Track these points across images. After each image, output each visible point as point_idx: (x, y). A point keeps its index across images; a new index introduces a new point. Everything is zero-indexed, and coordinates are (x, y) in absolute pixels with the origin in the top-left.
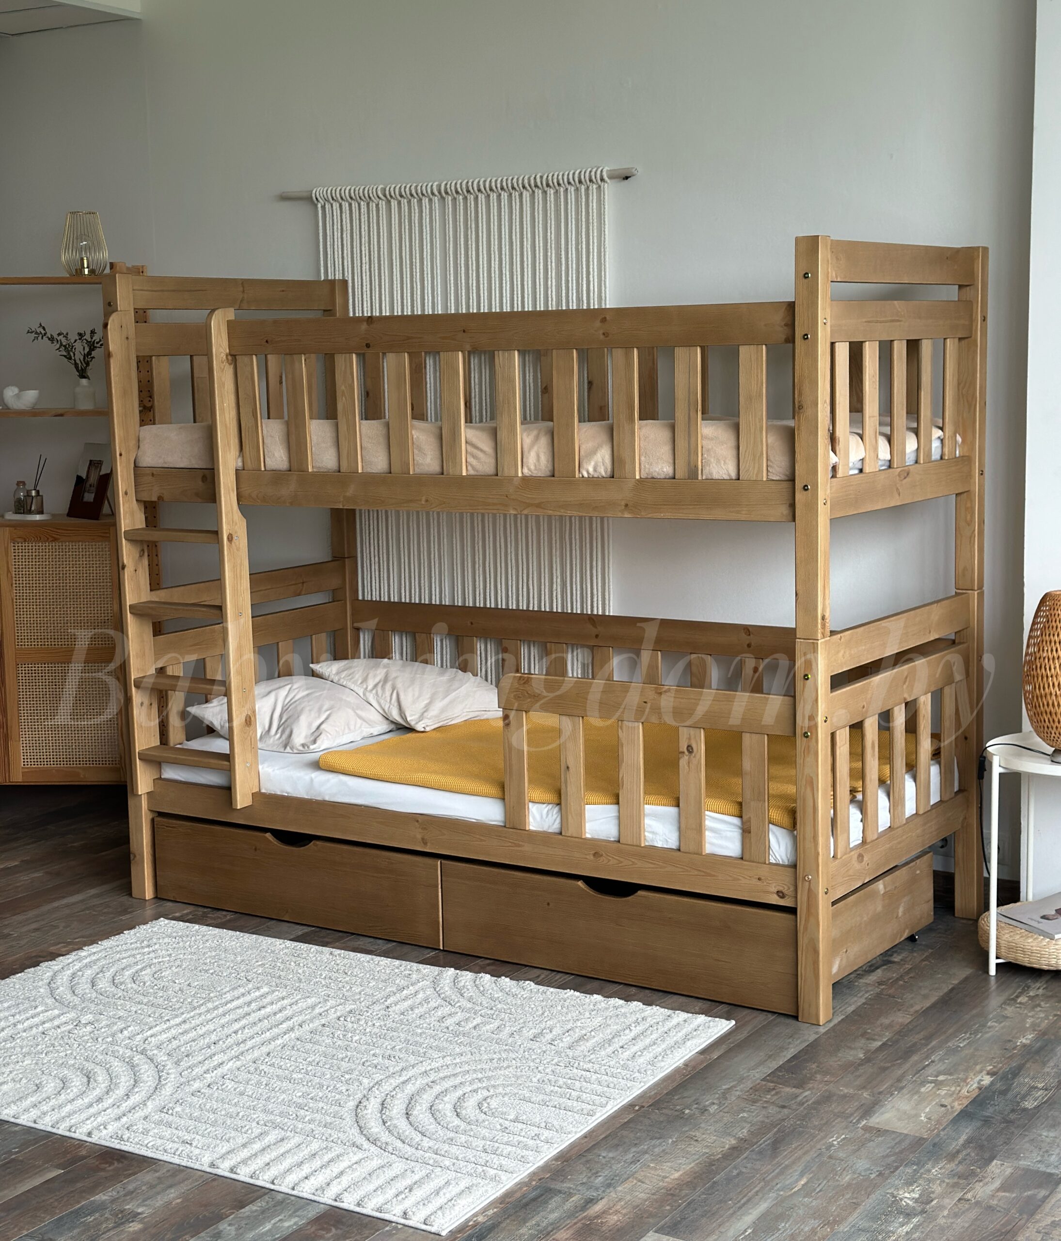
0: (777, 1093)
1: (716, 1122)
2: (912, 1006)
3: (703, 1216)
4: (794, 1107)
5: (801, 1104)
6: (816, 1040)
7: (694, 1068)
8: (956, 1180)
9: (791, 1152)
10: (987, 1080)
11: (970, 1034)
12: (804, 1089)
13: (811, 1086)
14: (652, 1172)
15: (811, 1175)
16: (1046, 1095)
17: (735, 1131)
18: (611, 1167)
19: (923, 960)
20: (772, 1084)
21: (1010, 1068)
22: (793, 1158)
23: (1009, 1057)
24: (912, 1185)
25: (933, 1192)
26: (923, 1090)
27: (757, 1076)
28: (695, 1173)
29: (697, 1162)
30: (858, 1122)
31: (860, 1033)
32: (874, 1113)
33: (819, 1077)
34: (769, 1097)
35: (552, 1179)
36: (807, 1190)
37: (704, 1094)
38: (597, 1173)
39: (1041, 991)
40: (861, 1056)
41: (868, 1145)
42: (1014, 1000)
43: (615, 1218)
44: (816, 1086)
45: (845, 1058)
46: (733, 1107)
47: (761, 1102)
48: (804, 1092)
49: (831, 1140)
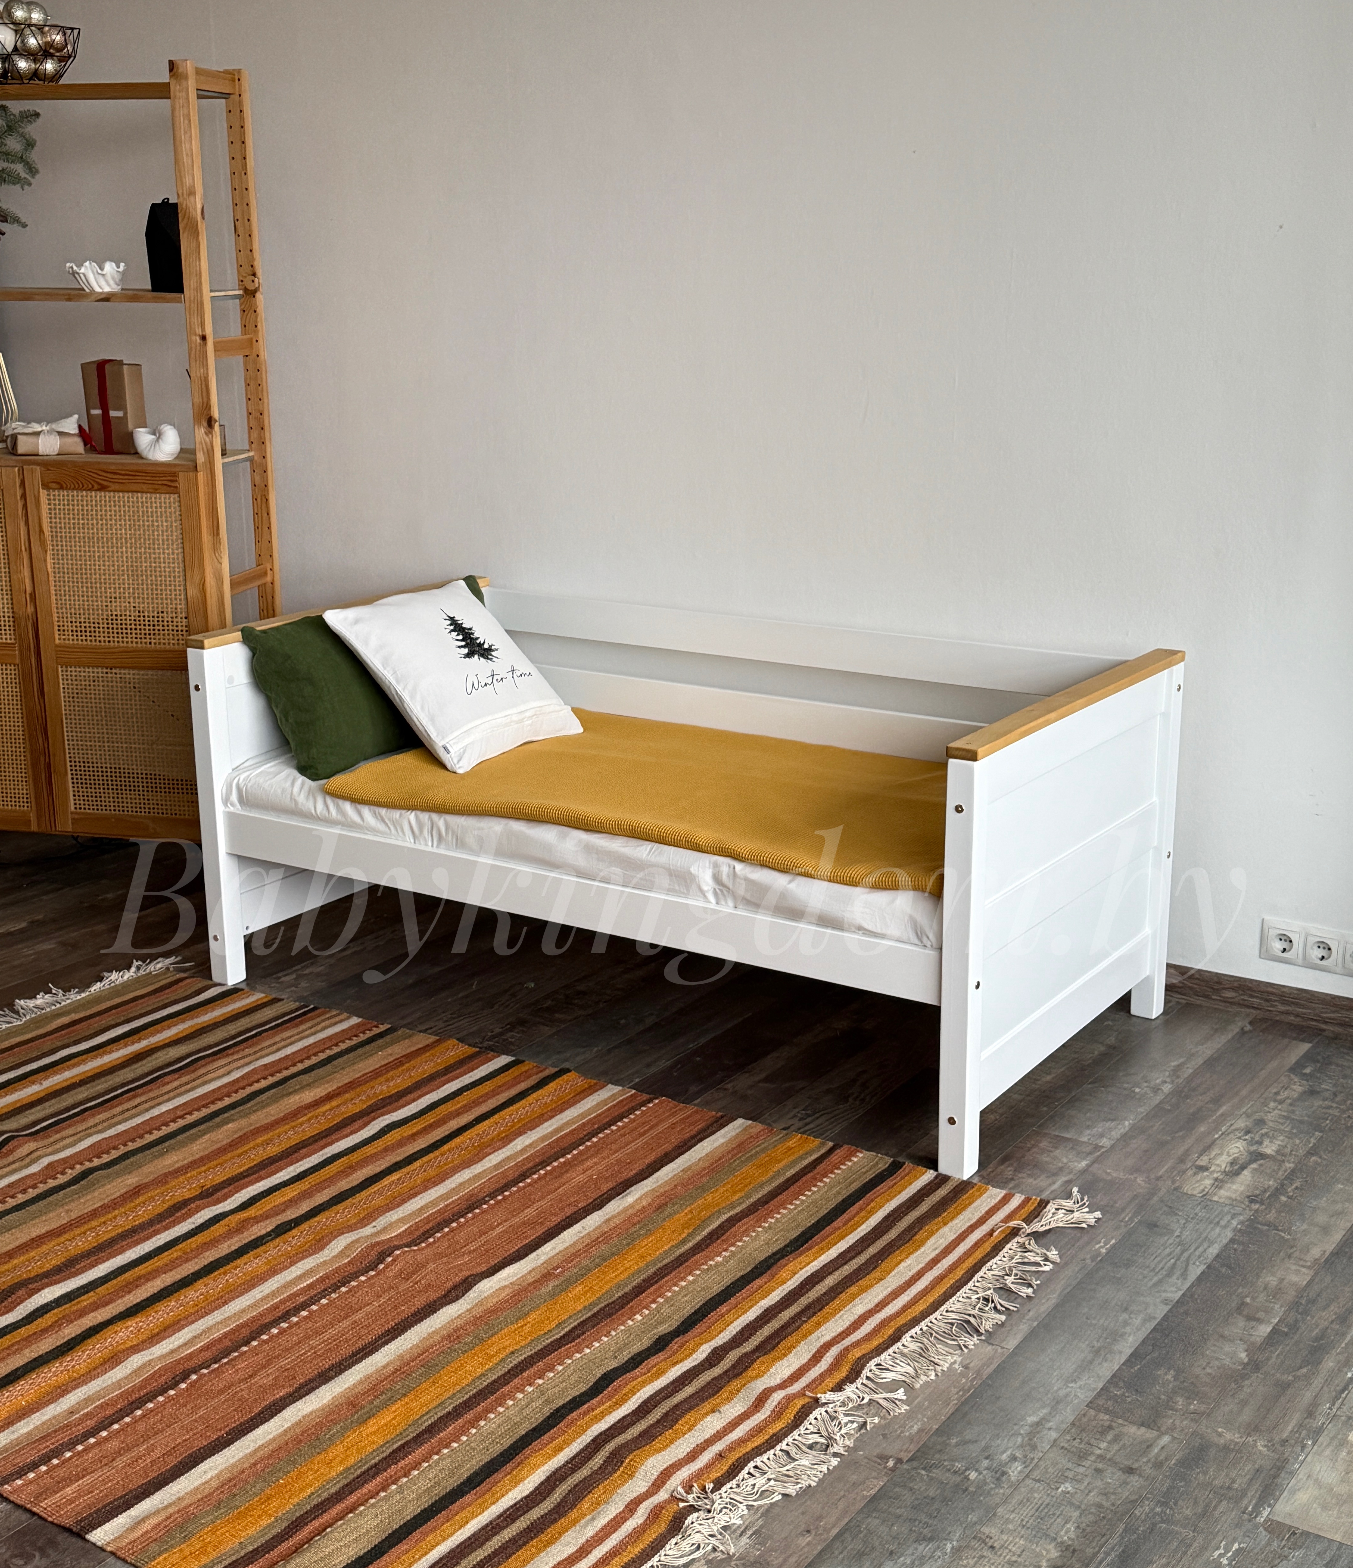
0: (1116, 1439)
1: (1022, 1504)
2: (1306, 1249)
4: (1149, 1471)
5: (1158, 1465)
6: (1165, 1318)
7: (978, 1373)
12: (1159, 1429)
13: (1170, 1422)
17: (1055, 1528)
19: (1310, 1153)
20: (1107, 1417)
27: (1082, 1397)
30: (1257, 1511)
31: (1234, 1305)
32: (1280, 1490)
33: (1180, 1401)
34: (1104, 1445)
37: (998, 1436)
40: (1243, 1355)
44: (1177, 1422)
45: (1217, 1359)
46: (1046, 1468)
47: (1093, 1458)
48: (1159, 1437)
49: (1217, 1553)
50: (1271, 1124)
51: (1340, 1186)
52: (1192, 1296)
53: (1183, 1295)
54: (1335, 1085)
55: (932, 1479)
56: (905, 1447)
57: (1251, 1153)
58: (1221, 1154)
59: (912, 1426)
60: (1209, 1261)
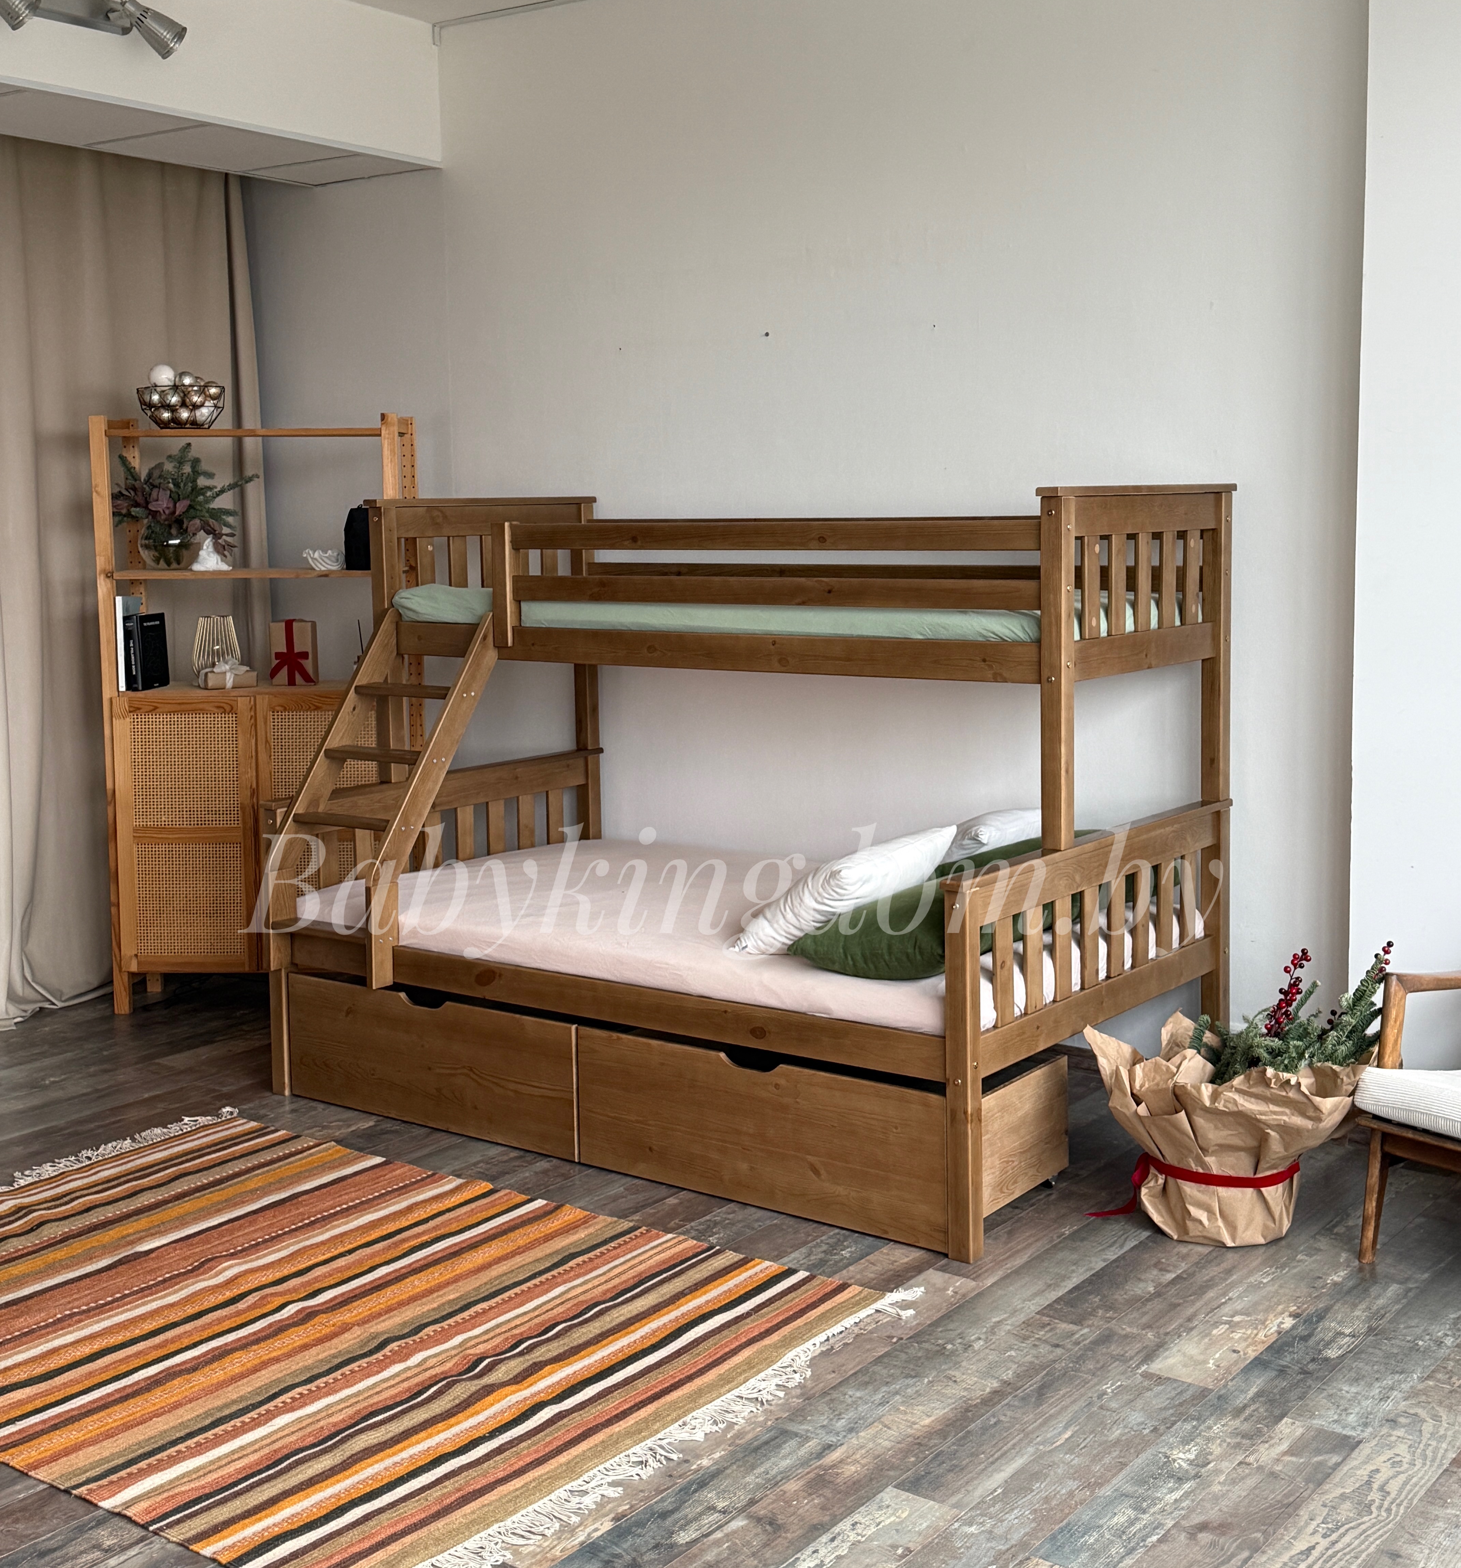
0: (1051, 1330)
1: (979, 1361)
3: (949, 1471)
4: (1069, 1346)
5: (1077, 1343)
6: (1102, 1269)
7: (964, 1295)
8: (1238, 1440)
9: (1059, 1399)
10: (1289, 1322)
11: (1276, 1268)
12: (1082, 1326)
13: (1091, 1322)
14: (901, 1416)
15: (1076, 1429)
16: (1353, 1343)
17: (999, 1372)
18: (856, 1409)
20: (1047, 1319)
21: (1316, 1310)
22: (1059, 1406)
23: (1315, 1297)
24: (1188, 1443)
25: (1211, 1454)
26: (1215, 1332)
27: (1032, 1308)
28: (949, 1420)
29: (953, 1406)
30: (1138, 1367)
31: (1152, 1262)
32: (1158, 1357)
33: (1100, 1312)
34: (1042, 1333)
35: (790, 1419)
36: (1070, 1447)
37: (970, 1328)
38: (840, 1414)
40: (1151, 1289)
41: (1145, 1395)
42: (1330, 1230)
43: (853, 1468)
44: (1096, 1323)
45: (1133, 1291)
46: (1000, 1344)
47: (1032, 1339)
48: (1081, 1329)
49: (1104, 1387)
52: (1124, 1257)
53: (1118, 1257)
55: (921, 1348)
56: (906, 1332)
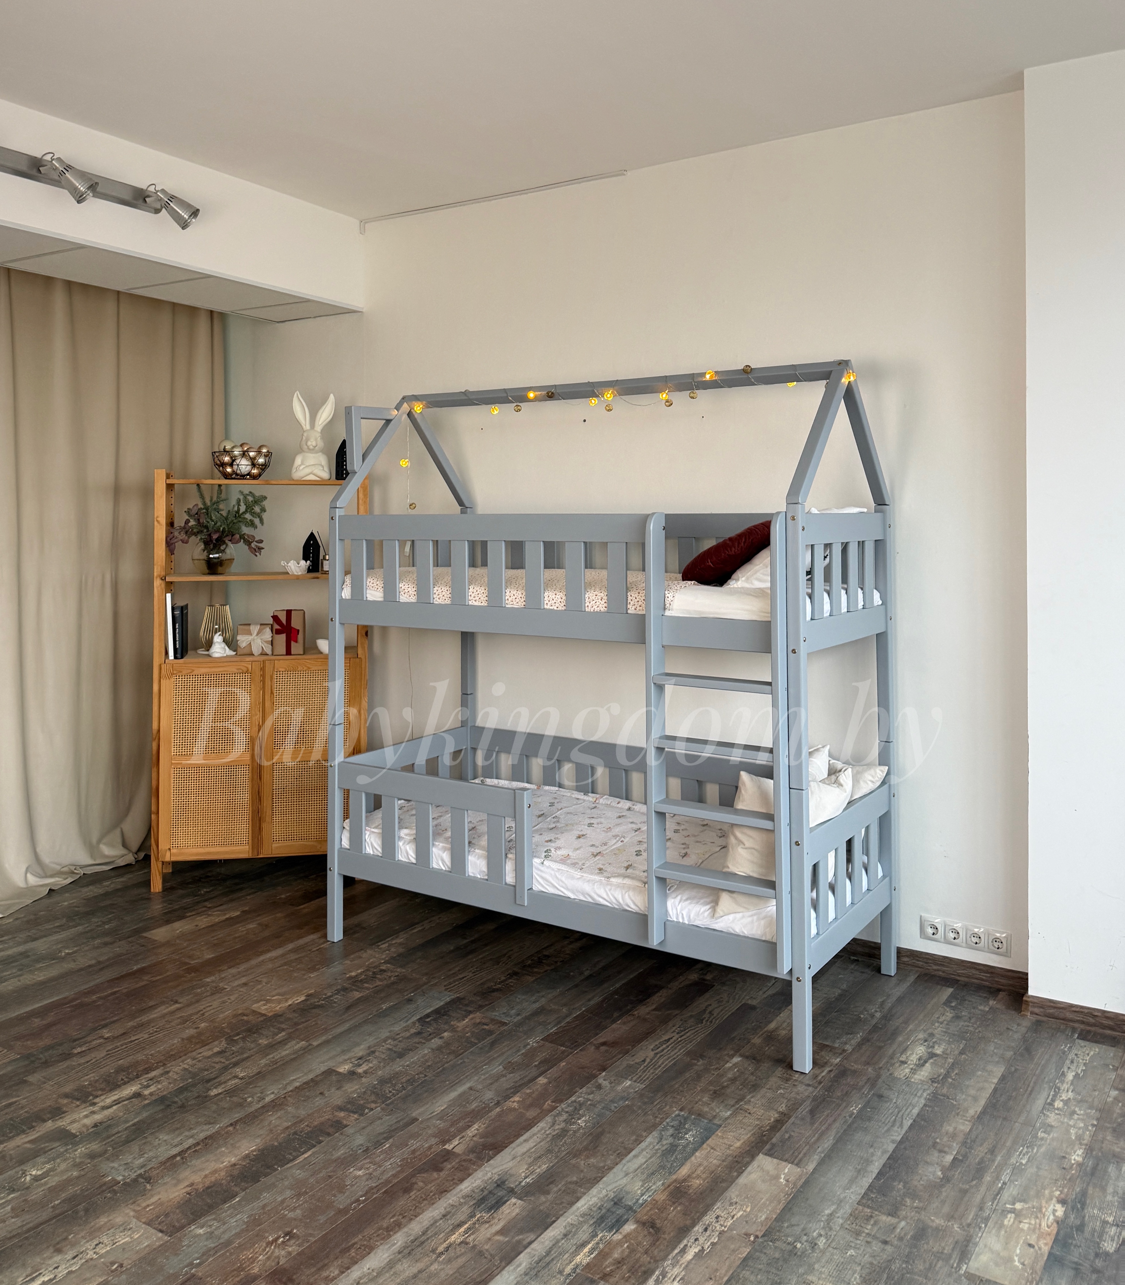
0: (876, 1223)
1: (828, 1262)
2: (966, 1110)
4: (896, 1242)
5: (901, 1239)
6: (894, 1151)
7: (795, 1184)
10: (1060, 1210)
11: (1027, 1148)
12: (899, 1217)
13: (903, 1213)
16: (1118, 1234)
19: (961, 1053)
20: (869, 1210)
21: (1076, 1195)
23: (1070, 1180)
26: (1006, 1222)
27: (854, 1198)
30: (959, 1267)
31: (931, 1143)
32: (970, 1254)
33: (908, 1201)
34: (869, 1227)
37: (810, 1222)
39: (1070, 1095)
40: (940, 1173)
42: (1051, 1104)
44: (908, 1214)
45: (926, 1176)
46: (839, 1241)
47: (864, 1235)
48: (899, 1222)
50: (938, 1036)
51: (980, 1073)
52: (907, 1139)
53: (902, 1137)
54: (970, 1013)
55: (776, 1247)
56: (759, 1228)
57: (929, 1053)
58: (913, 1054)
59: (761, 1217)
60: (914, 1117)
